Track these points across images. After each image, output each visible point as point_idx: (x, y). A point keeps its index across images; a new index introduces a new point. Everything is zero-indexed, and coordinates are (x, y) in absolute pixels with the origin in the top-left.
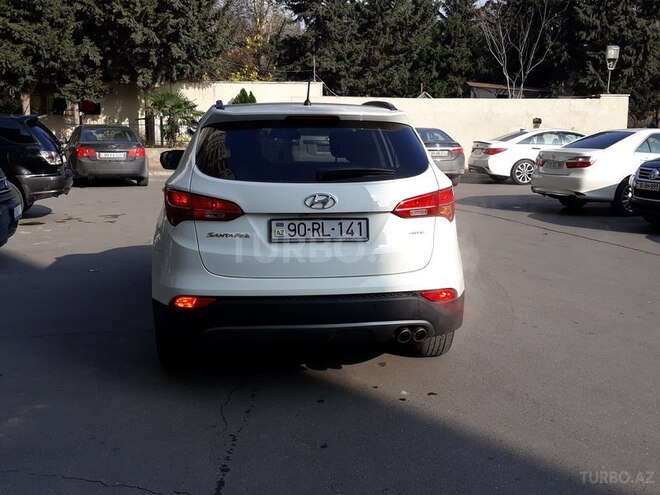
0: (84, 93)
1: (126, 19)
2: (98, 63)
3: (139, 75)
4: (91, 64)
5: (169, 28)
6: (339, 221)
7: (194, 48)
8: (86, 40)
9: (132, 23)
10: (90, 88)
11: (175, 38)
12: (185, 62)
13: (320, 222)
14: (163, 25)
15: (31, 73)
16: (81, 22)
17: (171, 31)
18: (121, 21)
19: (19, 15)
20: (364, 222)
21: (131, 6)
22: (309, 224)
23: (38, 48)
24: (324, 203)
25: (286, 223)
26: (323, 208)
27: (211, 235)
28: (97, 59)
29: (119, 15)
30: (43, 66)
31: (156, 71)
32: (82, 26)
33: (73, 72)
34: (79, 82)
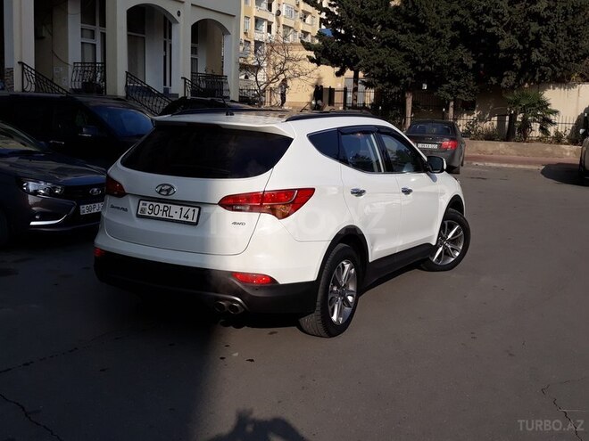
0: (458, 93)
1: (495, 28)
2: (471, 66)
3: (503, 76)
4: (464, 67)
5: (530, 35)
6: (180, 207)
7: (556, 52)
8: (461, 46)
9: (499, 31)
10: (463, 88)
11: (537, 43)
12: (546, 65)
13: (169, 206)
14: (526, 33)
15: (410, 75)
16: (458, 32)
17: (532, 37)
18: (489, 30)
19: (408, 28)
20: (197, 210)
21: (500, 16)
22: (162, 205)
23: (416, 55)
24: (168, 191)
25: (148, 203)
26: (167, 195)
27: (112, 207)
28: (470, 63)
29: (489, 25)
30: (420, 69)
31: (521, 73)
32: (459, 35)
33: (450, 74)
34: (454, 82)
